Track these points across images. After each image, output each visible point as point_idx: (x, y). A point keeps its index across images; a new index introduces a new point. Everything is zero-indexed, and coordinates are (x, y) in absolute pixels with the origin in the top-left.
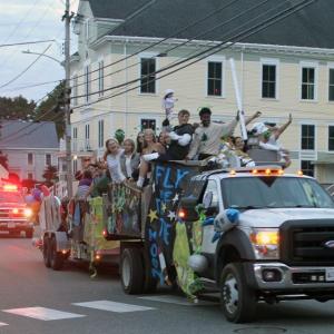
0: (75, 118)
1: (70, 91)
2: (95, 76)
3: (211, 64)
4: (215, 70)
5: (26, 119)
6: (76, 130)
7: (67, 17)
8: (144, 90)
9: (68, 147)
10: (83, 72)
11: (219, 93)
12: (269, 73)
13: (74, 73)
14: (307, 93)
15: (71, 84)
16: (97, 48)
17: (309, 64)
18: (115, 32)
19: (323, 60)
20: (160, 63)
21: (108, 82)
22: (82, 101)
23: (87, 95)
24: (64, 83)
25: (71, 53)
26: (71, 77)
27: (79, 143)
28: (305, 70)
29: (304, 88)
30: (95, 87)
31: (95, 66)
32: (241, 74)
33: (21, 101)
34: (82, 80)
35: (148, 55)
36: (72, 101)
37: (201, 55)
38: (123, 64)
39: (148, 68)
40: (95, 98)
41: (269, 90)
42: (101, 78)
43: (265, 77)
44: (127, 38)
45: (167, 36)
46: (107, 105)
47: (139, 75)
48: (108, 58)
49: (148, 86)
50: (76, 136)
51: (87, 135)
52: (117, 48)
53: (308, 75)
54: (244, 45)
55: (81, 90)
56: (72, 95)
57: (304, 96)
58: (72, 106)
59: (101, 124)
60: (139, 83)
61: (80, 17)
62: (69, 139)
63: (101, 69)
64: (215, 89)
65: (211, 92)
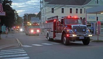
0: (42, 17)
2: (45, 11)
3: (62, 8)
4: (63, 9)
5: (35, 17)
7: (41, 2)
8: (52, 12)
10: (43, 10)
12: (71, 9)
13: (42, 10)
14: (77, 12)
15: (41, 12)
16: (45, 6)
17: (77, 8)
18: (48, 4)
19: (79, 7)
20: (54, 9)
21: (47, 12)
22: (43, 14)
24: (40, 12)
25: (41, 7)
27: (43, 20)
28: (76, 9)
29: (76, 12)
30: (45, 12)
31: (45, 9)
32: (67, 10)
33: (34, 14)
34: (43, 11)
35: (53, 7)
37: (61, 7)
38: (49, 9)
39: (53, 9)
40: (45, 14)
41: (71, 12)
42: (46, 11)
43: (70, 10)
44: (50, 5)
45: (56, 4)
46: (47, 15)
47: (51, 10)
48: (47, 8)
49: (53, 12)
52: (48, 6)
53: (77, 10)
54: (67, 5)
55: (43, 13)
57: (76, 13)
58: (41, 15)
59: (46, 18)
61: (43, 2)
62: (41, 20)
63: (46, 10)
64: (63, 12)
65: (62, 13)
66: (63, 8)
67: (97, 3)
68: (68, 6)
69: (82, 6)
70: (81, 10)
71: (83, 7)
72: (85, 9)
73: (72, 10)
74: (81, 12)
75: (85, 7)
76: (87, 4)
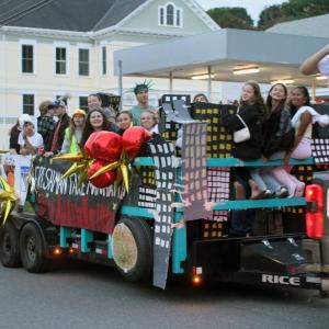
67: (170, 21)
68: (8, 34)
69: (91, 34)
70: (84, 55)
71: (92, 42)
72: (104, 50)
73: (31, 55)
74: (84, 70)
75: (104, 43)
76: (116, 27)
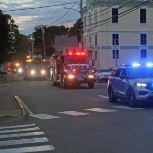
0: (85, 34)
1: (83, 24)
2: (93, 17)
4: (143, 12)
5: (65, 35)
6: (85, 39)
8: (113, 22)
9: (83, 46)
10: (88, 15)
11: (145, 22)
13: (84, 15)
15: (83, 20)
16: (94, 5)
20: (120, 11)
21: (98, 19)
22: (88, 27)
23: (90, 25)
24: (80, 20)
25: (83, 6)
26: (83, 17)
27: (87, 44)
30: (93, 21)
31: (93, 13)
33: (63, 27)
34: (88, 19)
35: (116, 7)
36: (84, 27)
39: (115, 12)
40: (93, 26)
42: (96, 18)
46: (98, 29)
47: (111, 16)
48: (98, 9)
49: (115, 20)
50: (85, 41)
51: (90, 41)
55: (88, 23)
56: (84, 25)
58: (84, 29)
59: (96, 36)
60: (111, 19)
62: (83, 43)
63: (96, 14)
64: (143, 20)
65: (142, 22)
66: (143, 7)
